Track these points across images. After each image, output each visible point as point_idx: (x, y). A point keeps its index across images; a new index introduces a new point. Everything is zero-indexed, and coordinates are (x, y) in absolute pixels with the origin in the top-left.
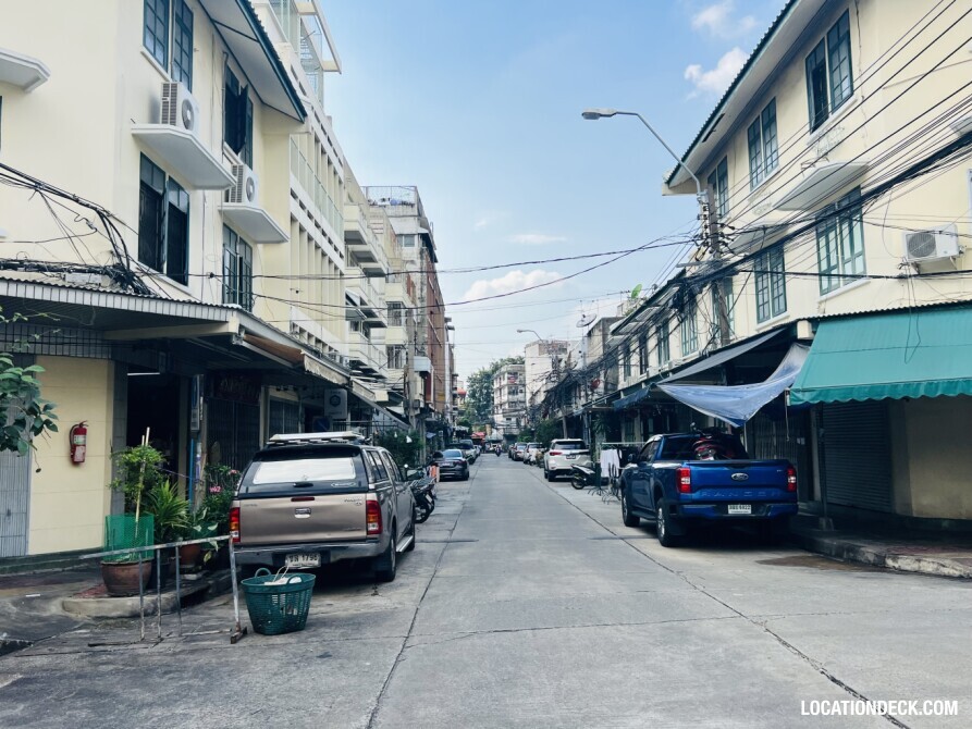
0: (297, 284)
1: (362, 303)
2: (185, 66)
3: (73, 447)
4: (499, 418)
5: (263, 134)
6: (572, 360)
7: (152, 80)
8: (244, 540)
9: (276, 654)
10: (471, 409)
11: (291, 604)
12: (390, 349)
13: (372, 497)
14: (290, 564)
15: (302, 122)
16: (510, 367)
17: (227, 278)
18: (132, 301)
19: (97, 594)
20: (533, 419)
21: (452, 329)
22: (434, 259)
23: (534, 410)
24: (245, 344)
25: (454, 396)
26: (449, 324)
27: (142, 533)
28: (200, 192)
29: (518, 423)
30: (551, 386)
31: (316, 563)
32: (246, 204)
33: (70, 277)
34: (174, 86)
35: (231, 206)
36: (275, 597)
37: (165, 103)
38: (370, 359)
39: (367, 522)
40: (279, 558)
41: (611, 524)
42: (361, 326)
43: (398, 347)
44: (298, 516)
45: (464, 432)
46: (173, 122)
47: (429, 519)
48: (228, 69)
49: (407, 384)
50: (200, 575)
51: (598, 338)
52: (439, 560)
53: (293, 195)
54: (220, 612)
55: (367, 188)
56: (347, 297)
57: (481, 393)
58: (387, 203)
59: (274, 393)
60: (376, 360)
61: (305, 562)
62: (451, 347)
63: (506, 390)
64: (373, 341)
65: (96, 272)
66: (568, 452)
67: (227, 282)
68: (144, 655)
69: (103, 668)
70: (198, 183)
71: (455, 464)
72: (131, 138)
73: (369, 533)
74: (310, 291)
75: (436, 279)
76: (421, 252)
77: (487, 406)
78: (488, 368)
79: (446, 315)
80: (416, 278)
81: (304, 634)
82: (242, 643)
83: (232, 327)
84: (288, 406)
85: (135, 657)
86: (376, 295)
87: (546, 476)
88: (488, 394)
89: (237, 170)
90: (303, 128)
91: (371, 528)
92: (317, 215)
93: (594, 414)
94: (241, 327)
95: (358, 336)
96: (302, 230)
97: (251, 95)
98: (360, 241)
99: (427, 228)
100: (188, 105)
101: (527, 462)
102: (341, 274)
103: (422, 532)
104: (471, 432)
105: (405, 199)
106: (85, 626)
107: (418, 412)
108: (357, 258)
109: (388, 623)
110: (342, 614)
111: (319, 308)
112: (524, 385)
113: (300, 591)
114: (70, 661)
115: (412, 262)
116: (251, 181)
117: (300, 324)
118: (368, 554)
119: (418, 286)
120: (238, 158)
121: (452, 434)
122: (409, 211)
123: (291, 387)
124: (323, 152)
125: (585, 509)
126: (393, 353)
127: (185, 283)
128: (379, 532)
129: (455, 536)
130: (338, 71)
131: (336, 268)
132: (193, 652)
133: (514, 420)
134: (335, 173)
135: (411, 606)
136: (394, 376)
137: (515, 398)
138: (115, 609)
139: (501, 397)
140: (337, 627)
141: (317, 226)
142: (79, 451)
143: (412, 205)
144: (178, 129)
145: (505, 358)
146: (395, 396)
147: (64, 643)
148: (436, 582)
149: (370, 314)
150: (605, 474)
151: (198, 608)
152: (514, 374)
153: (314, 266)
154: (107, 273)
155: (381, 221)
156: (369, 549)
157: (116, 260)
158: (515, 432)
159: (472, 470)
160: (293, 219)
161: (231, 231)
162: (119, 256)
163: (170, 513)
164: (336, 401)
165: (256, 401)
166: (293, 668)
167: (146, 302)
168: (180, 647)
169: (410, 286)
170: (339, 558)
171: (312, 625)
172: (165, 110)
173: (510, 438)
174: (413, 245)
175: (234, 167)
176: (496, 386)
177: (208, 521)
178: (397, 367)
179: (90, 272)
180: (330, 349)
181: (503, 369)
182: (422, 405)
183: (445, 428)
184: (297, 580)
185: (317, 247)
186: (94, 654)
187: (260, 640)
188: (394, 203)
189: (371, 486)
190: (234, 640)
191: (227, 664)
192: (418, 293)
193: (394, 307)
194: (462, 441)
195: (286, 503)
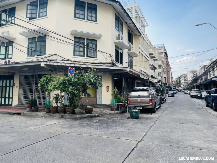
0: (141, 63)
1: (153, 65)
2: (122, 30)
3: (107, 89)
4: (182, 85)
5: (135, 39)
6: (197, 74)
7: (117, 33)
8: (130, 104)
9: (133, 122)
10: (176, 84)
11: (136, 114)
12: (159, 73)
13: (151, 98)
14: (137, 108)
15: (141, 36)
16: (184, 76)
17: (129, 63)
18: (115, 67)
19: (110, 110)
20: (189, 85)
21: (172, 69)
22: (167, 56)
23: (189, 84)
24: (130, 73)
25: (172, 81)
26: (171, 68)
27: (115, 102)
28: (124, 50)
29: (186, 86)
30: (193, 79)
31: (141, 108)
32: (132, 51)
33: (106, 64)
34: (120, 34)
35: (129, 51)
36: (134, 113)
37: (119, 37)
38: (155, 75)
39: (150, 102)
40: (136, 107)
41: (203, 106)
42: (153, 69)
43: (160, 73)
44: (138, 101)
45: (174, 88)
46: (120, 40)
47: (164, 103)
48: (128, 29)
49: (162, 79)
50: (124, 109)
51: (203, 69)
52: (165, 110)
53: (140, 48)
54: (126, 115)
55: (154, 45)
56: (150, 64)
57: (178, 81)
58: (158, 47)
59: (137, 81)
60: (156, 75)
61: (140, 108)
62: (171, 72)
63: (183, 80)
64: (155, 72)
65: (109, 64)
66: (196, 92)
67: (129, 64)
68: (115, 119)
69: (109, 120)
70: (124, 48)
71: (171, 94)
72: (114, 43)
73: (150, 104)
74: (143, 64)
75: (168, 60)
76: (165, 55)
77: (179, 83)
78: (179, 76)
79: (170, 66)
80: (164, 60)
81: (138, 119)
82: (129, 119)
83: (128, 71)
84: (140, 83)
85: (113, 119)
86: (156, 64)
87: (191, 96)
88: (180, 81)
89: (130, 46)
90: (141, 37)
91: (150, 103)
92: (144, 51)
93: (201, 85)
94: (130, 70)
95: (152, 71)
96: (141, 54)
97: (132, 33)
98: (152, 55)
99: (166, 51)
100: (122, 36)
101: (187, 94)
102: (149, 61)
103: (162, 105)
104: (176, 88)
105: (161, 46)
106: (108, 114)
107: (164, 84)
108: (152, 58)
109: (153, 119)
110: (145, 117)
111: (145, 67)
112: (187, 79)
113: (138, 112)
114: (105, 119)
115: (163, 57)
116: (132, 47)
117: (141, 70)
118: (150, 108)
119: (164, 62)
120: (130, 43)
121: (172, 88)
122: (162, 48)
123: (140, 80)
124: (145, 40)
125: (198, 103)
126: (159, 74)
127: (122, 64)
128: (152, 104)
129: (169, 106)
130: (148, 26)
131: (148, 60)
132: (121, 120)
133: (185, 86)
134: (147, 44)
135: (157, 117)
136: (159, 78)
137: (185, 82)
138: (112, 113)
139: (182, 81)
140: (144, 119)
141: (144, 53)
142: (108, 89)
143: (163, 47)
144: (121, 40)
145: (183, 74)
146: (159, 81)
147: (105, 116)
148: (163, 113)
149: (154, 67)
150: (203, 96)
151: (124, 114)
152: (185, 77)
153: (144, 59)
154: (111, 64)
155: (157, 51)
156: (150, 107)
157: (112, 62)
158: (185, 88)
159: (175, 95)
160: (140, 52)
161: (129, 55)
162: (112, 61)
163: (119, 99)
164: (147, 82)
165: (134, 82)
166: (135, 124)
167: (117, 68)
168: (120, 119)
169: (162, 61)
170: (145, 108)
171: (140, 118)
172: (119, 38)
173: (184, 89)
174: (163, 54)
175: (130, 45)
176: (181, 79)
177: (125, 101)
178: (160, 76)
179: (109, 63)
180: (147, 73)
181: (183, 76)
182: (165, 83)
183: (170, 87)
184: (137, 111)
185: (144, 56)
186: (108, 118)
187: (131, 119)
188: (159, 47)
189: (150, 96)
190: (127, 119)
191: (126, 122)
192: (164, 63)
193: (159, 66)
194: (174, 90)
195: (136, 98)
